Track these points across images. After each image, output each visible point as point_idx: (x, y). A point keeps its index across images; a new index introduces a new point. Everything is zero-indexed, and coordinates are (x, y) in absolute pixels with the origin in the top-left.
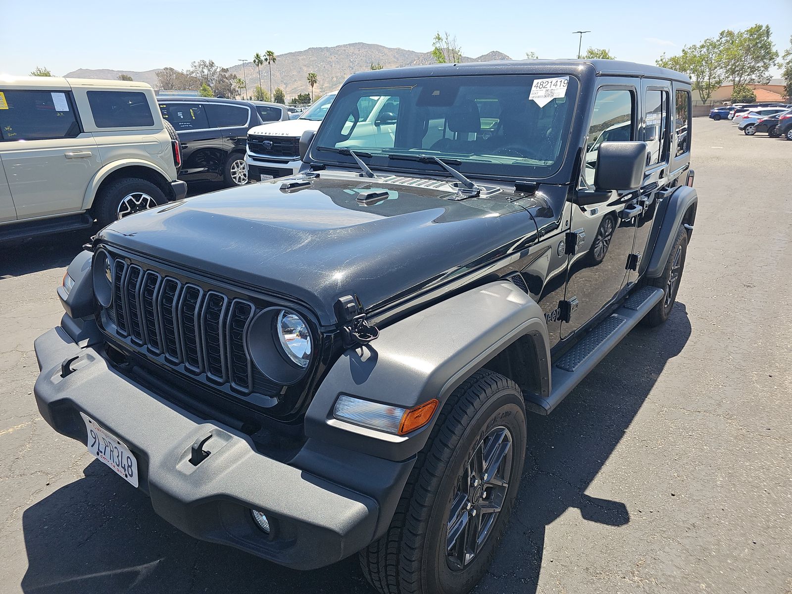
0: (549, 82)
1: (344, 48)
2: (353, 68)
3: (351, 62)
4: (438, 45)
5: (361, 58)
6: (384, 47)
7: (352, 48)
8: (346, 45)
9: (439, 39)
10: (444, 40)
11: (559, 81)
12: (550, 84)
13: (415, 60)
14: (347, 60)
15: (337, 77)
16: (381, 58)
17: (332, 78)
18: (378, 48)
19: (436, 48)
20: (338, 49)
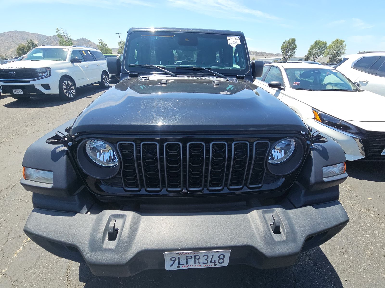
0: (233, 38)
1: (8, 33)
2: (15, 42)
3: (13, 39)
4: (59, 33)
5: (18, 37)
6: (29, 33)
7: (12, 33)
8: (9, 32)
9: (58, 30)
10: (61, 31)
11: (236, 38)
12: (233, 39)
13: (46, 39)
14: (10, 39)
15: (7, 46)
16: (29, 37)
17: (5, 47)
18: (26, 33)
19: (58, 34)
20: (4, 34)
